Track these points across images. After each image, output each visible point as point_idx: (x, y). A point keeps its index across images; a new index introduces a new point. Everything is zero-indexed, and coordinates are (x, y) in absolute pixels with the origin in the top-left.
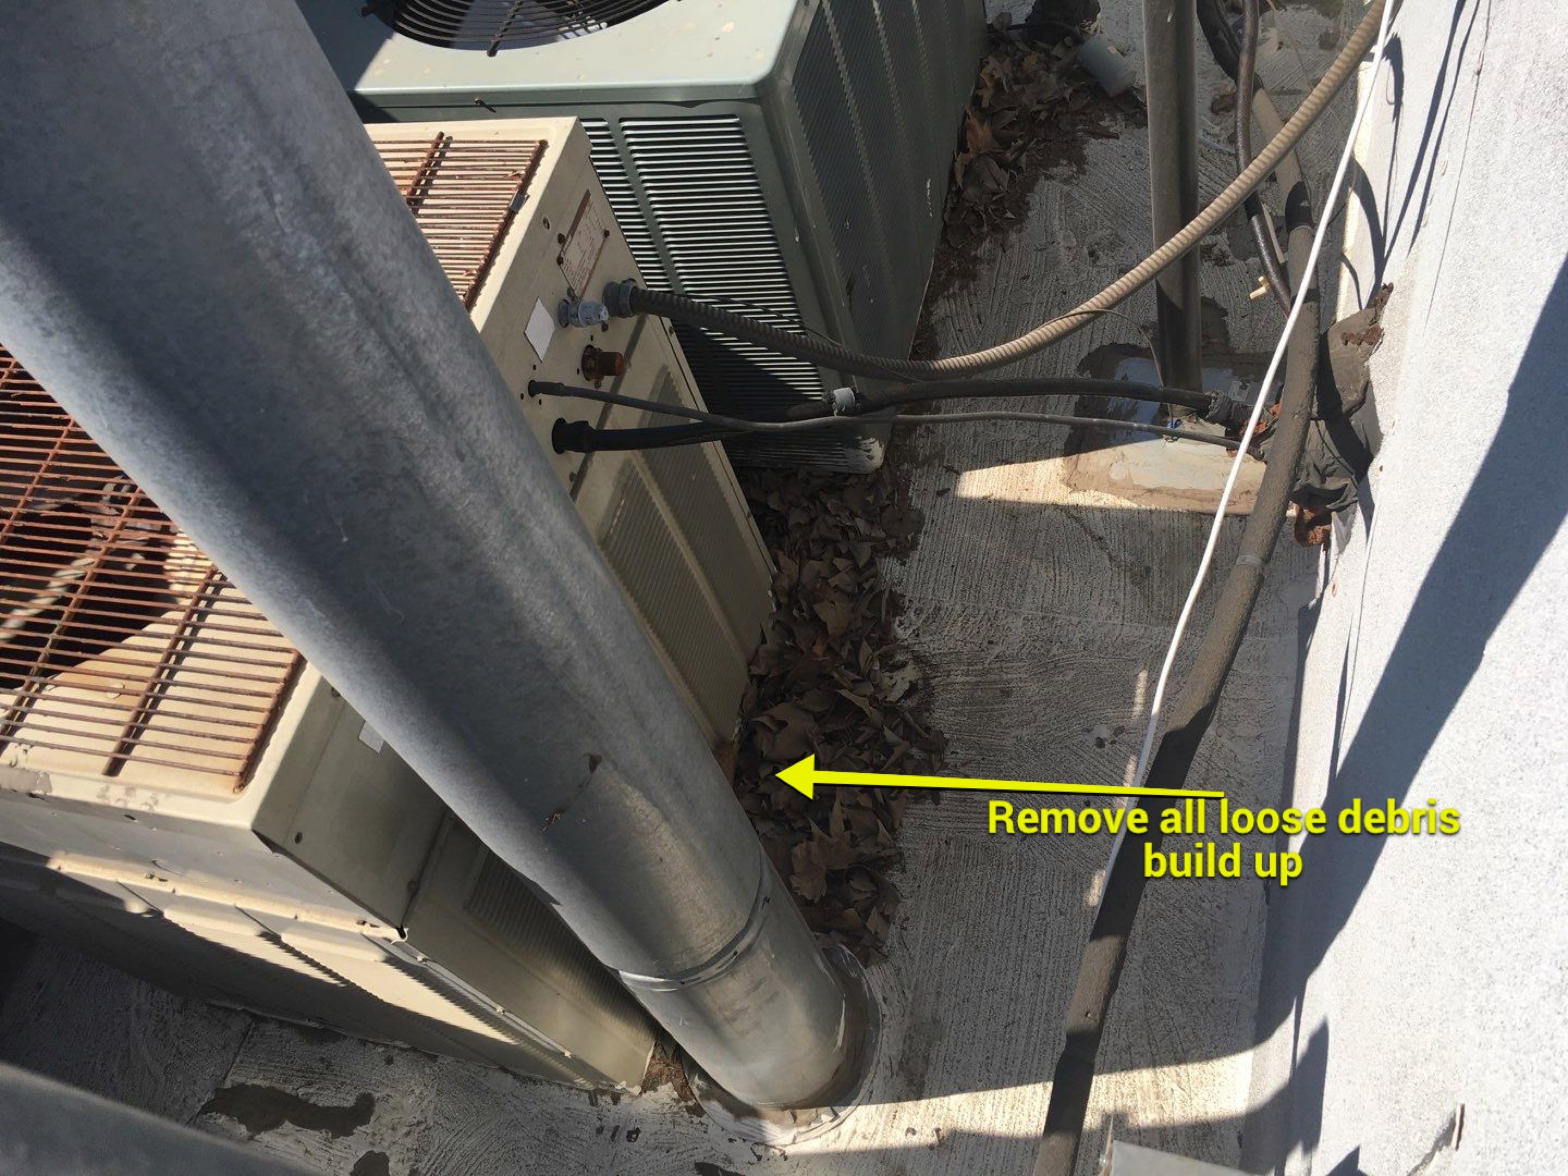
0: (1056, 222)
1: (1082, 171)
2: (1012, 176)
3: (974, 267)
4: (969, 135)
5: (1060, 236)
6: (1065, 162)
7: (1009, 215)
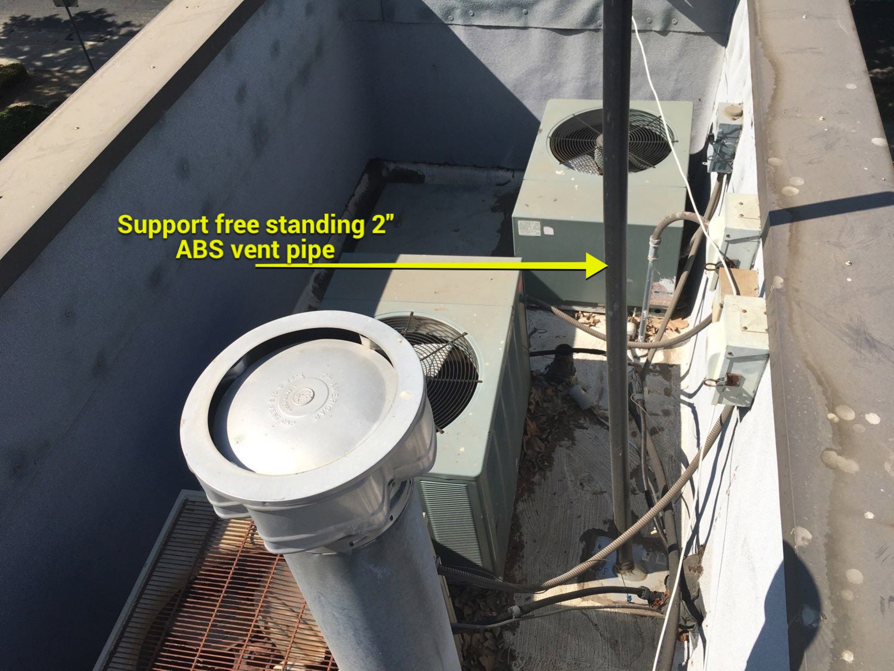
0: (566, 468)
1: (574, 444)
2: (546, 445)
3: (533, 486)
4: (528, 427)
5: (567, 474)
6: (566, 439)
7: (546, 464)
